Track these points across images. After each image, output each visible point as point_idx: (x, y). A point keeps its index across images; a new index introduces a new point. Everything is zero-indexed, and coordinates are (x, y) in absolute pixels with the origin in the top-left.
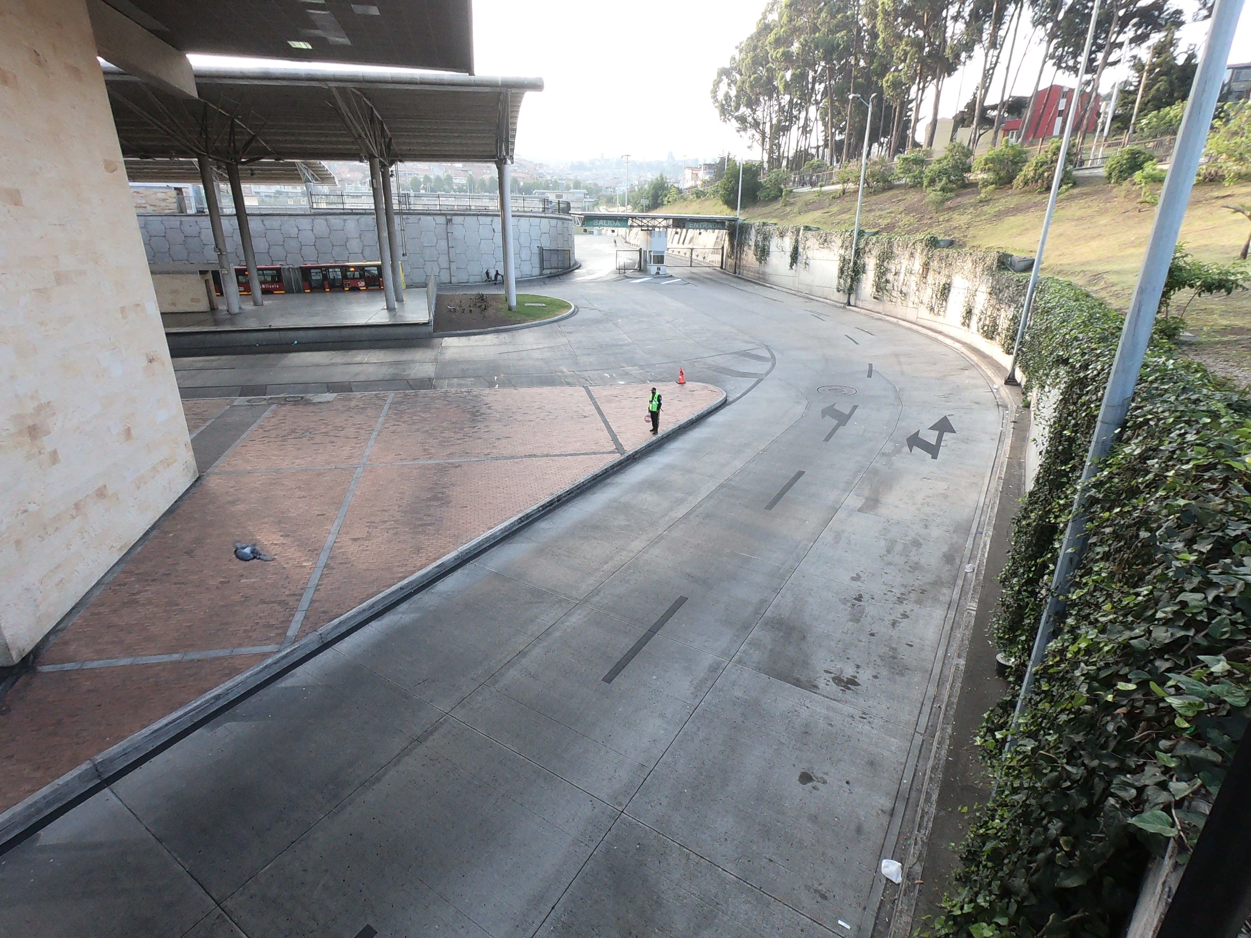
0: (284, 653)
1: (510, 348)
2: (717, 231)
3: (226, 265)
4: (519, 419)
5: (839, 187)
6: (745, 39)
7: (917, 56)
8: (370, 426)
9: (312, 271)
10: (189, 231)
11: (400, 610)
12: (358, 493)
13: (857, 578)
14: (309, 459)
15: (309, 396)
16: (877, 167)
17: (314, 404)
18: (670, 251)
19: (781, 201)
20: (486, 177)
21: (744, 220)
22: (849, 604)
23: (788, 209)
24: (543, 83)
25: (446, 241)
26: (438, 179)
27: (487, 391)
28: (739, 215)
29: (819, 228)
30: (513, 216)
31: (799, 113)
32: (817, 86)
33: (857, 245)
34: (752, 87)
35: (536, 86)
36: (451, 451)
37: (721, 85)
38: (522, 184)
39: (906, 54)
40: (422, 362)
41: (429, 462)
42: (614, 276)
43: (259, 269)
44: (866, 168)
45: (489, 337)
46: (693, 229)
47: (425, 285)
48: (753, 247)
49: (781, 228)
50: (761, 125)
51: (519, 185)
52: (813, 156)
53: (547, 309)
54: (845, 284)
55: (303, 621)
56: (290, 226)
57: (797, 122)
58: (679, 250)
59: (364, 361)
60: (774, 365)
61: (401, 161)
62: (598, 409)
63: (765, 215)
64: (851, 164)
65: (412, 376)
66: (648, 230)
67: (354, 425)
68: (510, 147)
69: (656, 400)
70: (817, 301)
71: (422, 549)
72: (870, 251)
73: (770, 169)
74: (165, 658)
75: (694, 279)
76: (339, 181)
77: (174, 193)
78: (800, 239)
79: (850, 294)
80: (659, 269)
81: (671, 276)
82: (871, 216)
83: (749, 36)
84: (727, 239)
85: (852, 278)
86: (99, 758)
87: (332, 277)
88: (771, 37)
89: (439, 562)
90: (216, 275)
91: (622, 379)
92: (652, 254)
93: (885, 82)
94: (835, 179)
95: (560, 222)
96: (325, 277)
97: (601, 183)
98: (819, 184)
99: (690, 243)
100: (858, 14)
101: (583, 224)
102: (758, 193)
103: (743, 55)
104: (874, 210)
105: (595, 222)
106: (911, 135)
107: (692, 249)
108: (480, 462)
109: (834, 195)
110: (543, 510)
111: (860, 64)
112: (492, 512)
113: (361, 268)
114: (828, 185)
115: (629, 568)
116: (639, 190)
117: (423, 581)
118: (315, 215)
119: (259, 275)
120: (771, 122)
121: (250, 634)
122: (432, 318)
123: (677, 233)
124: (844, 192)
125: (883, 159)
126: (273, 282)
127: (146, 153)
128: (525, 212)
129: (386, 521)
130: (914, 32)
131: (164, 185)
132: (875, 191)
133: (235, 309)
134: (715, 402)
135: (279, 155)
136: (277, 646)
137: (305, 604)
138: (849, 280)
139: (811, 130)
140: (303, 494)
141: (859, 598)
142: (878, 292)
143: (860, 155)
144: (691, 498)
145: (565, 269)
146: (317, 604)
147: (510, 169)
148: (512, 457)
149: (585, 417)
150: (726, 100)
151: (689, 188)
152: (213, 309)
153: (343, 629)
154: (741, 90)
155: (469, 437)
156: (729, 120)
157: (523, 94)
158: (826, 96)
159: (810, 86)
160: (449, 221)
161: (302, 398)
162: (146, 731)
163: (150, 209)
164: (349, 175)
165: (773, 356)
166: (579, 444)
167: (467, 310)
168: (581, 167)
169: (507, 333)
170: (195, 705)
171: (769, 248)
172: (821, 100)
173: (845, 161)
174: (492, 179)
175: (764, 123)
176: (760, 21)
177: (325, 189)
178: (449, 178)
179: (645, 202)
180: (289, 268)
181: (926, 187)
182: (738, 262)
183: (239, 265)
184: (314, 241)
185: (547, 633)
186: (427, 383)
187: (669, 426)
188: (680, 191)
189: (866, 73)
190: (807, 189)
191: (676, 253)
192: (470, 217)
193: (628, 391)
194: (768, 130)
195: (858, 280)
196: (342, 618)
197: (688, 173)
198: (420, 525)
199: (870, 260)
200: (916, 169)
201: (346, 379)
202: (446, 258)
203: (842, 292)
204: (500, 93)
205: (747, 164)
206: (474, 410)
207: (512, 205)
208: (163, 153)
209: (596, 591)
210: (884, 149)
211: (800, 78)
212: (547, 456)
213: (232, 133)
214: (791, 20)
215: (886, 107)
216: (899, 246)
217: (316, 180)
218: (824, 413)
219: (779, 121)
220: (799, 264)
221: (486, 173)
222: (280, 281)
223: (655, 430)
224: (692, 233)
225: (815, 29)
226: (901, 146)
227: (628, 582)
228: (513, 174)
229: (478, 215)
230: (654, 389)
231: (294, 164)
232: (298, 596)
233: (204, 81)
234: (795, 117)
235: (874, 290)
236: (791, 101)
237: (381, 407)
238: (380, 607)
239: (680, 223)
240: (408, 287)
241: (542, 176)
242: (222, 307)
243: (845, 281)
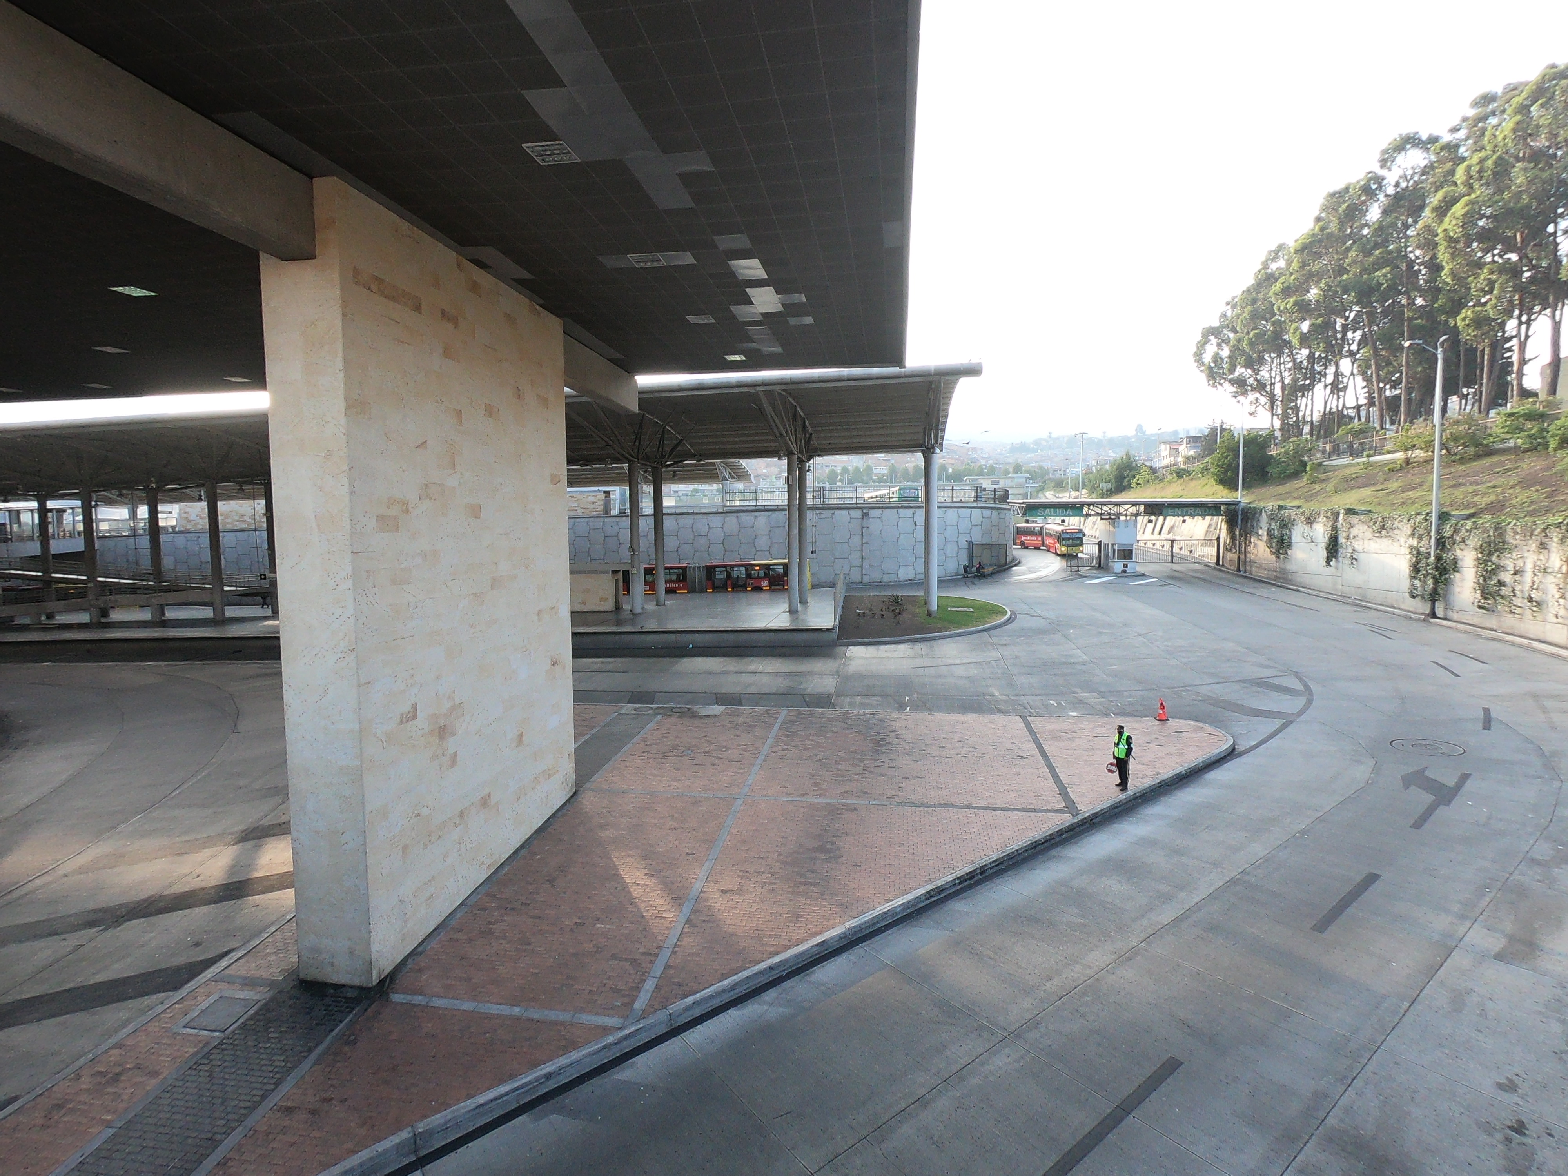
0: (626, 1032)
1: (927, 662)
2: (1208, 518)
3: (636, 564)
4: (934, 753)
5: (1400, 456)
6: (1240, 293)
7: (1511, 284)
8: (757, 748)
9: (717, 569)
10: (609, 531)
11: (767, 998)
12: (735, 831)
13: (1510, 1087)
14: (687, 782)
15: (696, 708)
16: (1461, 428)
17: (702, 717)
18: (1141, 544)
19: (1305, 479)
20: (910, 466)
21: (1250, 503)
22: (1499, 1136)
23: (1317, 487)
24: (981, 367)
25: (860, 537)
26: (857, 469)
27: (895, 715)
28: (1241, 497)
29: (1370, 511)
30: (939, 507)
31: (1326, 368)
32: (1350, 335)
33: (1438, 532)
34: (1251, 344)
35: (973, 371)
36: (847, 788)
37: (1208, 347)
38: (950, 470)
39: (1491, 284)
40: (821, 674)
41: (820, 800)
42: (1064, 575)
43: (666, 568)
44: (1443, 431)
45: (902, 647)
46: (1174, 516)
47: (833, 585)
48: (1265, 538)
49: (1307, 512)
50: (1268, 387)
51: (947, 471)
52: (1351, 419)
53: (975, 615)
54: (1423, 586)
55: (653, 992)
56: (701, 525)
57: (1323, 379)
58: (1153, 542)
59: (759, 671)
60: (1310, 702)
61: (819, 456)
62: (1040, 747)
63: (1279, 496)
64: (1415, 426)
65: (809, 691)
66: (1110, 518)
67: (739, 745)
68: (940, 434)
69: (1124, 742)
70: (1376, 609)
71: (802, 916)
72: (1463, 541)
73: (1285, 439)
74: (505, 1010)
75: (1176, 578)
76: (755, 477)
77: (603, 496)
78: (1339, 526)
79: (1433, 602)
80: (1125, 566)
81: (1143, 575)
82: (1459, 493)
83: (1245, 289)
84: (1224, 527)
85: (1434, 577)
86: (421, 1127)
87: (735, 576)
88: (1277, 287)
89: (820, 939)
90: (626, 574)
91: (1075, 709)
92: (1116, 547)
93: (1462, 320)
94: (1389, 446)
95: (995, 513)
96: (729, 576)
97: (1047, 465)
98: (1365, 453)
99: (1169, 533)
100: (1406, 247)
101: (1024, 514)
102: (1268, 469)
103: (1237, 310)
104: (1464, 484)
105: (1041, 511)
106: (1515, 383)
107: (1173, 541)
108: (880, 807)
109: (1391, 466)
110: (960, 883)
111: (1416, 302)
112: (892, 877)
113: (767, 567)
114: (1380, 454)
115: (1084, 994)
116: (1098, 471)
117: (798, 963)
118: (727, 512)
119: (666, 574)
120: (1283, 382)
121: (595, 998)
122: (837, 623)
123: (1150, 521)
124: (1408, 462)
125: (1470, 416)
126: (678, 580)
127: (586, 461)
128: (953, 502)
129: (763, 872)
130: (1501, 256)
131: (596, 489)
132: (1461, 458)
133: (638, 610)
134: (1217, 751)
135: (700, 456)
136: (621, 1021)
137: (658, 970)
138: (1430, 582)
139: (1345, 388)
140: (675, 825)
141: (1519, 1128)
142: (1485, 599)
143: (1430, 412)
144: (1183, 894)
145: (1000, 566)
146: (672, 971)
147: (939, 458)
148: (922, 805)
149: (1022, 758)
150: (1215, 362)
151: (1167, 467)
152: (618, 608)
153: (697, 1012)
154: (1236, 350)
155: (870, 772)
156: (1221, 384)
157: (958, 380)
158: (1367, 345)
159: (1339, 336)
160: (865, 515)
161: (689, 709)
162: (470, 1104)
163: (580, 512)
164: (765, 471)
165: (1307, 688)
166: (1012, 795)
167: (879, 613)
168: (1023, 448)
169: (926, 643)
170: (524, 1081)
171: (1290, 538)
172: (1358, 350)
173: (1405, 422)
174: (916, 468)
175: (1272, 384)
176: (1260, 271)
177: (740, 486)
178: (869, 469)
179: (1105, 486)
180: (694, 568)
181: (1555, 450)
182: (1242, 557)
183: (648, 564)
184: (722, 539)
185: (960, 1075)
186: (824, 701)
187: (1144, 781)
188: (1153, 471)
189: (1427, 312)
190: (1345, 460)
191: (1149, 545)
192: (889, 510)
193: (1082, 726)
194: (1278, 390)
195: (1447, 582)
196: (698, 996)
197: (1165, 450)
198: (801, 883)
199: (1465, 553)
200: (1532, 427)
201: (737, 689)
202: (859, 553)
203: (1418, 599)
204: (931, 382)
205: (1249, 434)
206: (878, 738)
207: (939, 495)
208: (600, 460)
209: (1034, 1023)
210: (1470, 402)
211: (1323, 330)
212: (969, 807)
213: (662, 438)
214: (1303, 265)
215: (1467, 350)
216: (1516, 533)
217: (733, 478)
218: (1408, 781)
219: (1295, 381)
220: (1340, 559)
221: (911, 462)
222: (684, 580)
223: (1123, 784)
224: (1170, 520)
225: (1341, 270)
226: (1499, 396)
227: (1082, 1016)
228: (941, 461)
229: (898, 507)
230: (1121, 727)
231: (713, 464)
232: (652, 956)
233: (645, 396)
234: (1319, 373)
235: (1478, 595)
236: (1311, 356)
237: (770, 726)
238: (742, 990)
239: (1154, 509)
240: (814, 587)
241: (974, 461)
242: (626, 607)
243: (1424, 583)
